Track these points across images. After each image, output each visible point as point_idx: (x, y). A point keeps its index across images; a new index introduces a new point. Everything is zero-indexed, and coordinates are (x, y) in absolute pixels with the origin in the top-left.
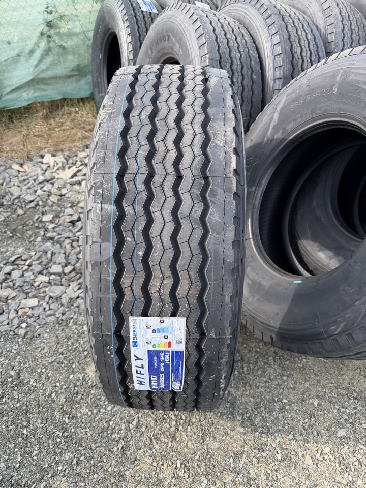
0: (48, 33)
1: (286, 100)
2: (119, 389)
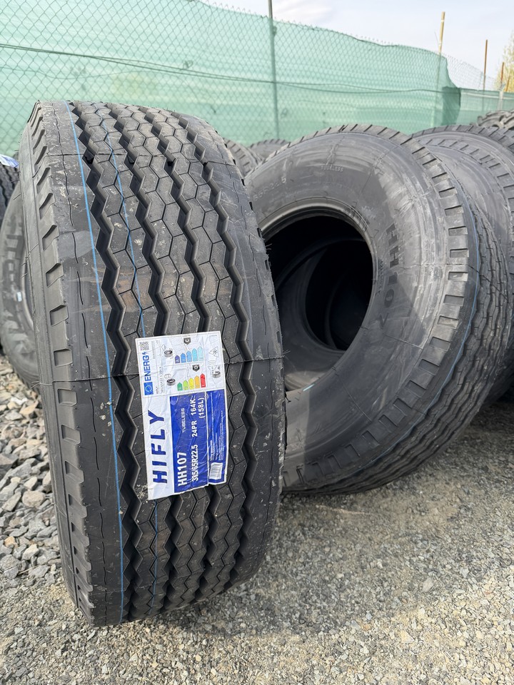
2: (118, 512)
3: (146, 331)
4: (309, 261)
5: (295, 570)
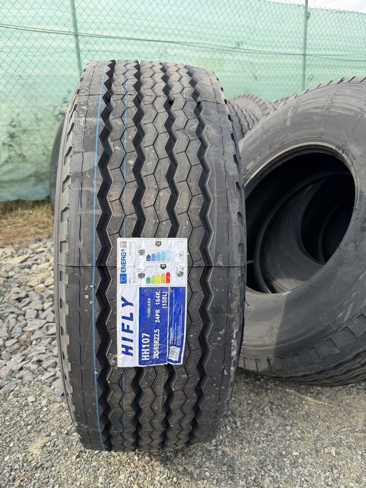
0: (10, 143)
1: (243, 146)
2: (94, 372)
3: (126, 233)
5: (258, 439)
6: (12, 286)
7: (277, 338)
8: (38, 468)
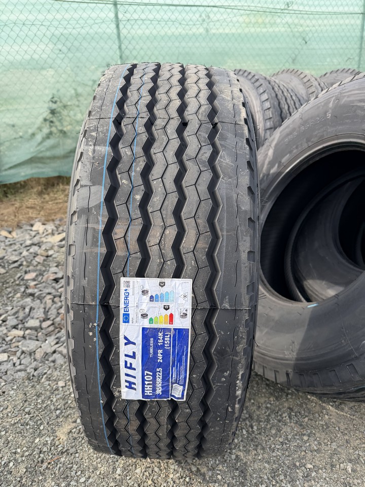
0: (51, 119)
2: (100, 401)
3: (130, 272)
4: (349, 183)
5: (273, 446)
6: (51, 265)
7: (297, 354)
8: (64, 453)
